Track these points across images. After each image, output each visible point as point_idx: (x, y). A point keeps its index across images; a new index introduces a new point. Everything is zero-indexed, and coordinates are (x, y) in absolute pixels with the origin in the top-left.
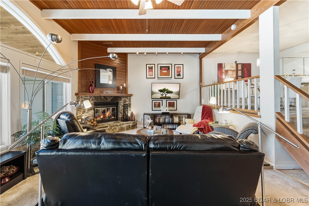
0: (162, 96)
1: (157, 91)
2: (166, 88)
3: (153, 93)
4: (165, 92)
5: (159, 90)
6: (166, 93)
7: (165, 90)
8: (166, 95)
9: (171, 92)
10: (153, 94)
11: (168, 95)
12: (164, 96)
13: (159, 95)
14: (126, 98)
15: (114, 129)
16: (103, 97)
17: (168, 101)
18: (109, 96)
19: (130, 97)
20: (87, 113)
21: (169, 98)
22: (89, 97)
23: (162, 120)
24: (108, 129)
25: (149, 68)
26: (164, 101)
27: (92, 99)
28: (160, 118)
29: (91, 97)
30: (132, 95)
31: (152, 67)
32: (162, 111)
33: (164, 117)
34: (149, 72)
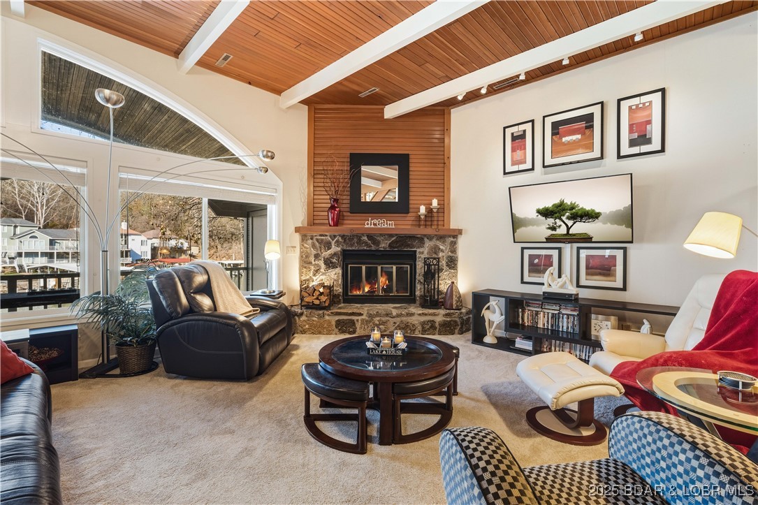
0: (554, 232)
1: (533, 215)
2: (568, 201)
3: (516, 223)
4: (564, 218)
5: (539, 212)
6: (569, 218)
7: (564, 210)
8: (568, 229)
9: (591, 216)
10: (519, 227)
11: (579, 228)
12: (562, 230)
13: (542, 229)
14: (437, 239)
15: (380, 324)
16: (366, 238)
17: (583, 254)
18: (385, 235)
19: (455, 237)
20: (323, 274)
21: (587, 239)
22: (330, 237)
23: (542, 322)
24: (362, 320)
25: (514, 138)
26: (568, 250)
27: (337, 241)
28: (537, 313)
29: (335, 236)
30: (460, 232)
31: (525, 131)
32: (545, 289)
33: (552, 309)
34: (513, 150)
